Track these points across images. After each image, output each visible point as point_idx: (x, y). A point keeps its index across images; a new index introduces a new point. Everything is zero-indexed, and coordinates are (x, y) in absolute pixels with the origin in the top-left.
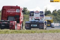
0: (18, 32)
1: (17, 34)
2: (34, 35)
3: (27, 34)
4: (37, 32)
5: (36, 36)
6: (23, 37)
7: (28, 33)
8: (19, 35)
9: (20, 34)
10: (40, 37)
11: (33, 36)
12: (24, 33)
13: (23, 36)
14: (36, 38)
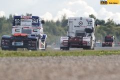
0: (18, 55)
1: (17, 58)
2: (44, 60)
3: (33, 58)
4: (49, 54)
5: (49, 62)
6: (27, 63)
7: (34, 56)
8: (19, 60)
9: (22, 58)
10: (54, 63)
11: (44, 62)
12: (28, 56)
13: (27, 61)
14: (48, 64)
